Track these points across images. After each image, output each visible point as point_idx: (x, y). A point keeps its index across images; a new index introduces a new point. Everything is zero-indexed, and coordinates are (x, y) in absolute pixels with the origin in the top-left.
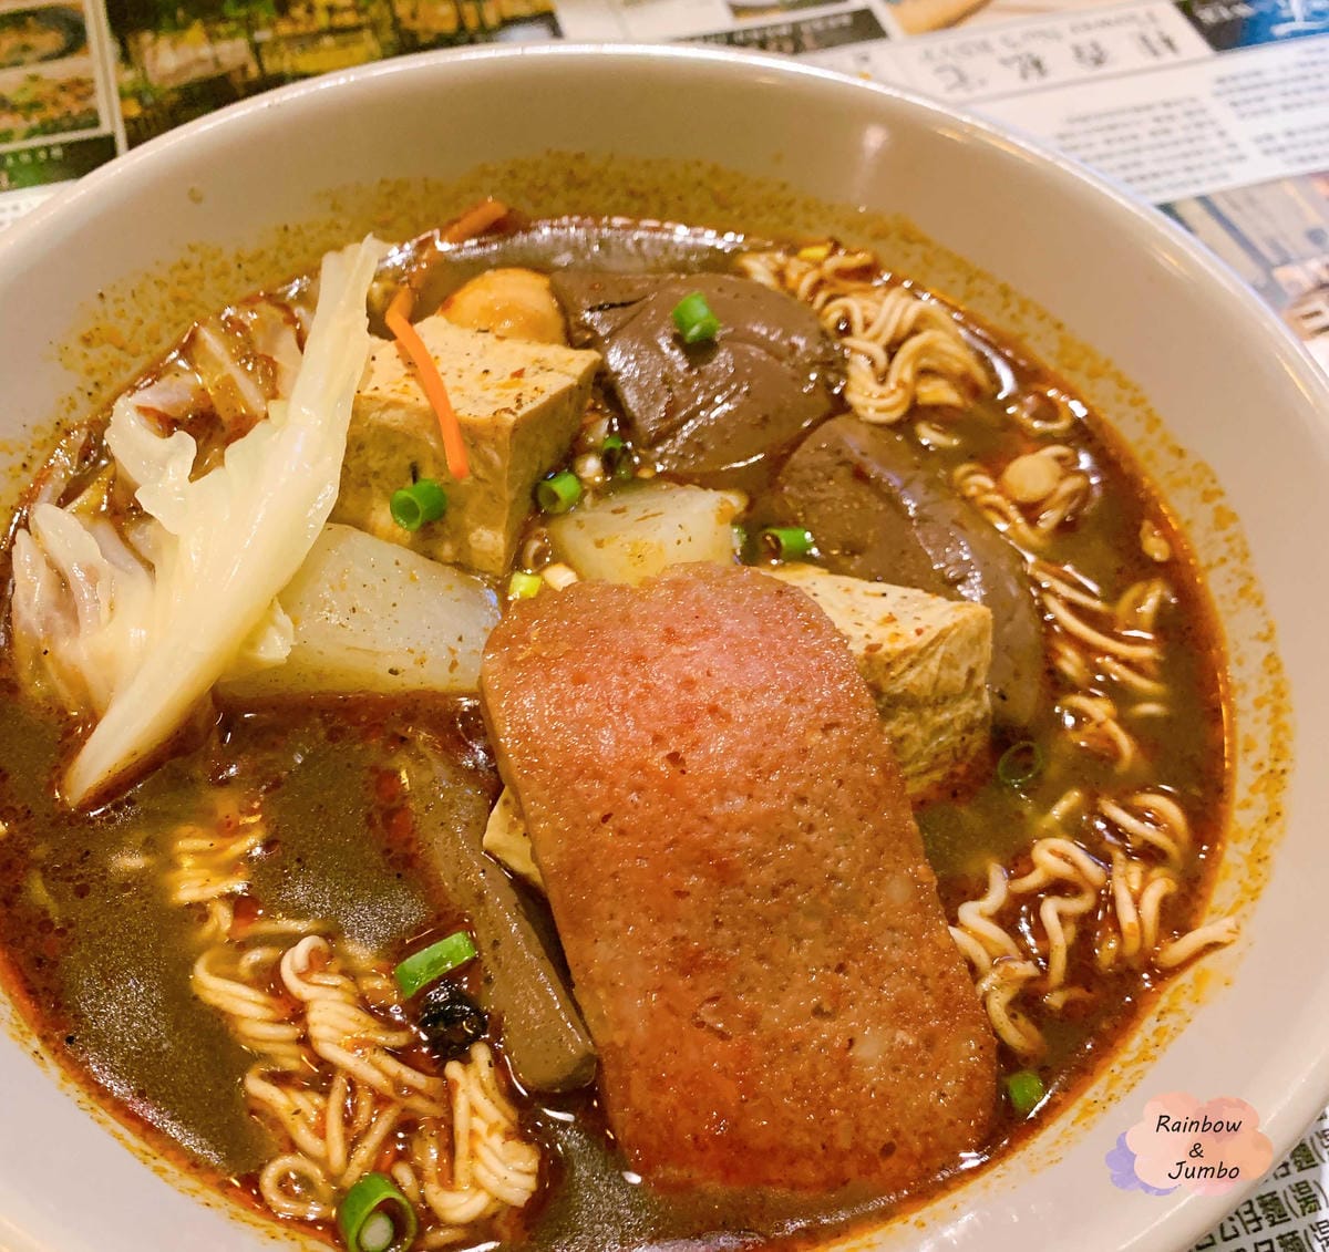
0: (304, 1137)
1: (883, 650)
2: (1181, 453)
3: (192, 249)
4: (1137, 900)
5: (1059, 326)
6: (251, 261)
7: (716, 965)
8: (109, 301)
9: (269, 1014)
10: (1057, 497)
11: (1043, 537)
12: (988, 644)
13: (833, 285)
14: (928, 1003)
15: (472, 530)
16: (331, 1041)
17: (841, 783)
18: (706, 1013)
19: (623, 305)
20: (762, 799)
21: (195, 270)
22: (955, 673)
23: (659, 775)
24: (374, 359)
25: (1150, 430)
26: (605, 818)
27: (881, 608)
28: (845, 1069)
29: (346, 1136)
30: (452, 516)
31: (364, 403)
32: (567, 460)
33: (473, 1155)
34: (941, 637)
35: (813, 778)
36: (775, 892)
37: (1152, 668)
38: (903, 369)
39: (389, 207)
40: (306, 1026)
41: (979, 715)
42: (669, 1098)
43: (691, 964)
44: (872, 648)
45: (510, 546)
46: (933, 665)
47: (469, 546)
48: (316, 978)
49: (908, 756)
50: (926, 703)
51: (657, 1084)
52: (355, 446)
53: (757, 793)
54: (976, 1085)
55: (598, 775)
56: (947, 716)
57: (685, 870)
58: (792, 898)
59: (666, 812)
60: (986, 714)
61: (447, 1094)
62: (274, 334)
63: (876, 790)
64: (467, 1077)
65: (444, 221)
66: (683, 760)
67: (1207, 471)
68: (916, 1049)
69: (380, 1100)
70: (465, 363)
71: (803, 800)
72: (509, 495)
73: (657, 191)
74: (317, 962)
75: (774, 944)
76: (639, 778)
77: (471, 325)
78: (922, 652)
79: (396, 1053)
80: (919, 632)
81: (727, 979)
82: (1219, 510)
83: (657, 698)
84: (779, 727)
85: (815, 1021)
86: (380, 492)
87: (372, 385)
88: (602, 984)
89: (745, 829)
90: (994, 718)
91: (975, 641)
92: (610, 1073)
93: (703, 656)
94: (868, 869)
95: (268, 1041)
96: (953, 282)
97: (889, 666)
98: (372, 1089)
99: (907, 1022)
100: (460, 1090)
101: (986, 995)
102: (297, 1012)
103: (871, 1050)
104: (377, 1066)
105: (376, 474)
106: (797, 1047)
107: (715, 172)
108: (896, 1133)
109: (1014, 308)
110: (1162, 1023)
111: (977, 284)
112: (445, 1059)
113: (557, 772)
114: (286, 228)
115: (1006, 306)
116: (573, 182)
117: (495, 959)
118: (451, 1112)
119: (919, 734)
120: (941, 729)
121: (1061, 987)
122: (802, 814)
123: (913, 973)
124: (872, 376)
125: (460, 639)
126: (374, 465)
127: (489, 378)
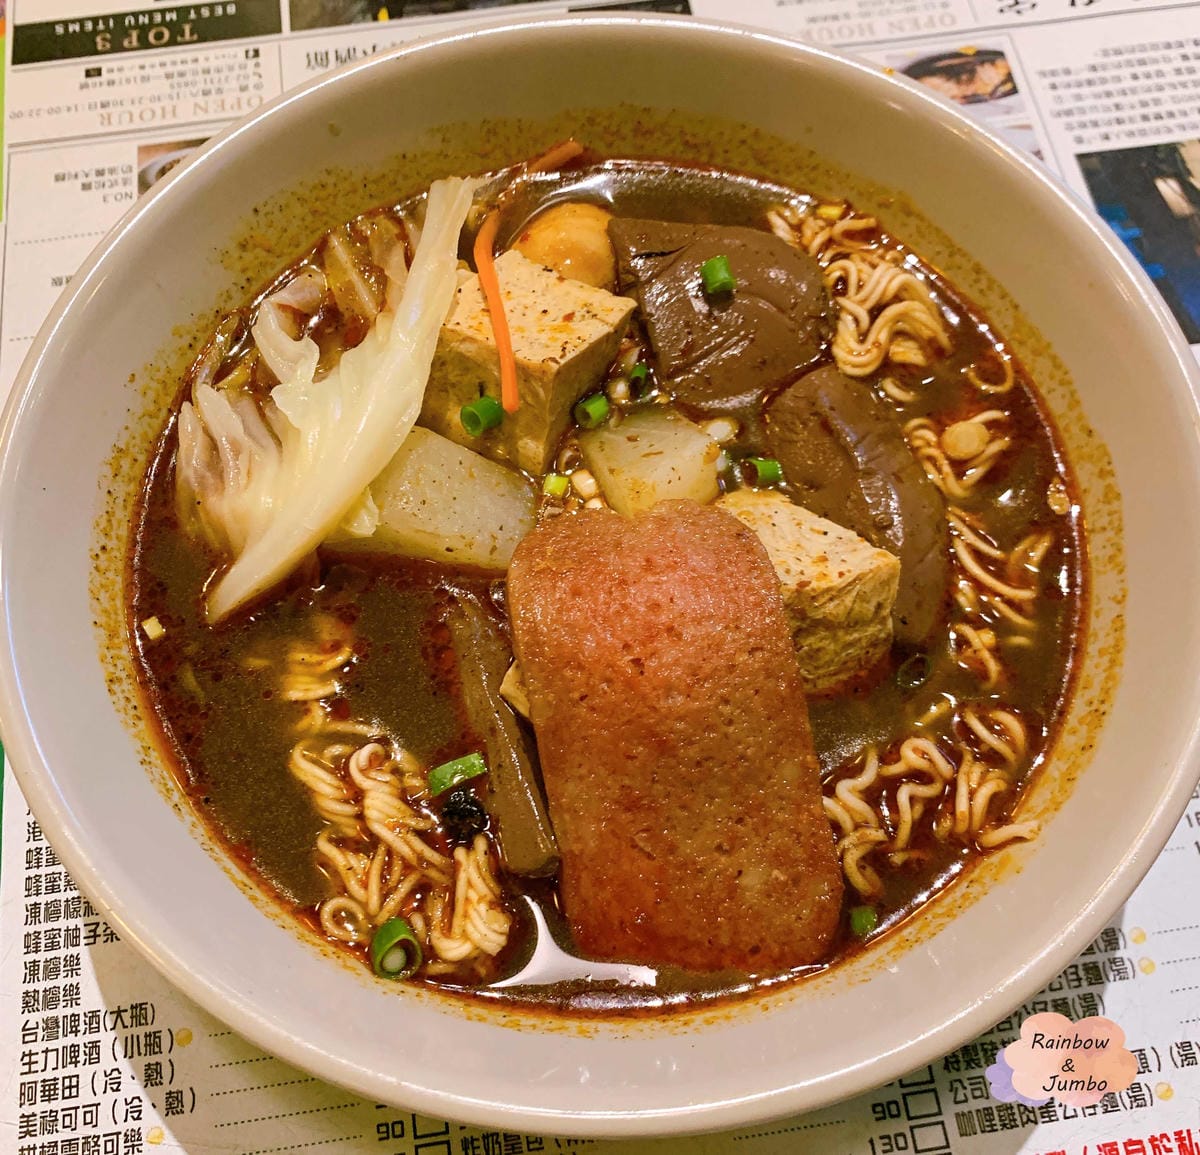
0: (354, 886)
1: (811, 586)
2: (1090, 433)
3: (329, 172)
4: (972, 794)
5: (1016, 307)
6: (375, 182)
7: (650, 808)
8: (261, 214)
9: (337, 794)
10: (984, 456)
11: (966, 489)
12: (895, 586)
13: (840, 244)
14: (799, 853)
15: (521, 438)
16: (379, 821)
17: (757, 692)
18: (641, 839)
19: (663, 254)
20: (697, 699)
21: (330, 189)
22: (865, 605)
23: (623, 674)
24: (460, 291)
25: (1071, 407)
26: (582, 698)
27: (818, 545)
28: (733, 891)
29: (381, 889)
30: (506, 427)
31: (448, 334)
32: (600, 386)
33: (466, 915)
34: (858, 578)
35: (736, 687)
36: (699, 764)
37: (1029, 608)
38: (881, 332)
39: (488, 141)
40: (363, 807)
41: (883, 635)
42: (606, 894)
43: (631, 805)
44: (802, 585)
45: (546, 455)
46: (848, 600)
47: (517, 451)
48: (373, 774)
49: (821, 662)
50: (840, 626)
51: (599, 883)
52: (438, 363)
53: (693, 695)
54: (825, 916)
55: (580, 667)
56: (856, 635)
57: (635, 742)
58: (710, 770)
59: (626, 700)
60: (889, 635)
61: (453, 870)
62: (388, 248)
63: (783, 700)
64: (467, 860)
65: (532, 154)
66: (643, 665)
67: (1106, 454)
68: (785, 884)
69: (408, 868)
70: (529, 301)
71: (726, 702)
72: (550, 419)
73: (708, 144)
74: (375, 761)
75: (693, 799)
76: (608, 673)
77: (541, 261)
78: (841, 590)
79: (421, 834)
80: (841, 574)
81: (657, 819)
82: (1109, 487)
83: (631, 616)
84: (718, 647)
85: (716, 854)
86: (455, 398)
87: (455, 319)
88: (568, 810)
89: (680, 718)
90: (895, 637)
91: (885, 583)
92: (568, 871)
93: (669, 586)
94: (768, 755)
95: (336, 814)
96: (939, 253)
97: (814, 598)
98: (403, 859)
99: (782, 865)
100: (462, 869)
101: (844, 851)
102: (357, 796)
103: (753, 880)
104: (408, 843)
105: (453, 385)
106: (700, 871)
107: (756, 134)
108: (762, 940)
109: (983, 284)
110: (969, 890)
111: (957, 259)
112: (455, 845)
113: (551, 660)
114: (404, 156)
115: (977, 281)
116: (639, 130)
117: (499, 776)
118: (454, 884)
119: (832, 647)
120: (851, 644)
121: (903, 850)
122: (725, 712)
123: (792, 831)
124: (855, 334)
125: (501, 529)
126: (452, 378)
127: (547, 318)
